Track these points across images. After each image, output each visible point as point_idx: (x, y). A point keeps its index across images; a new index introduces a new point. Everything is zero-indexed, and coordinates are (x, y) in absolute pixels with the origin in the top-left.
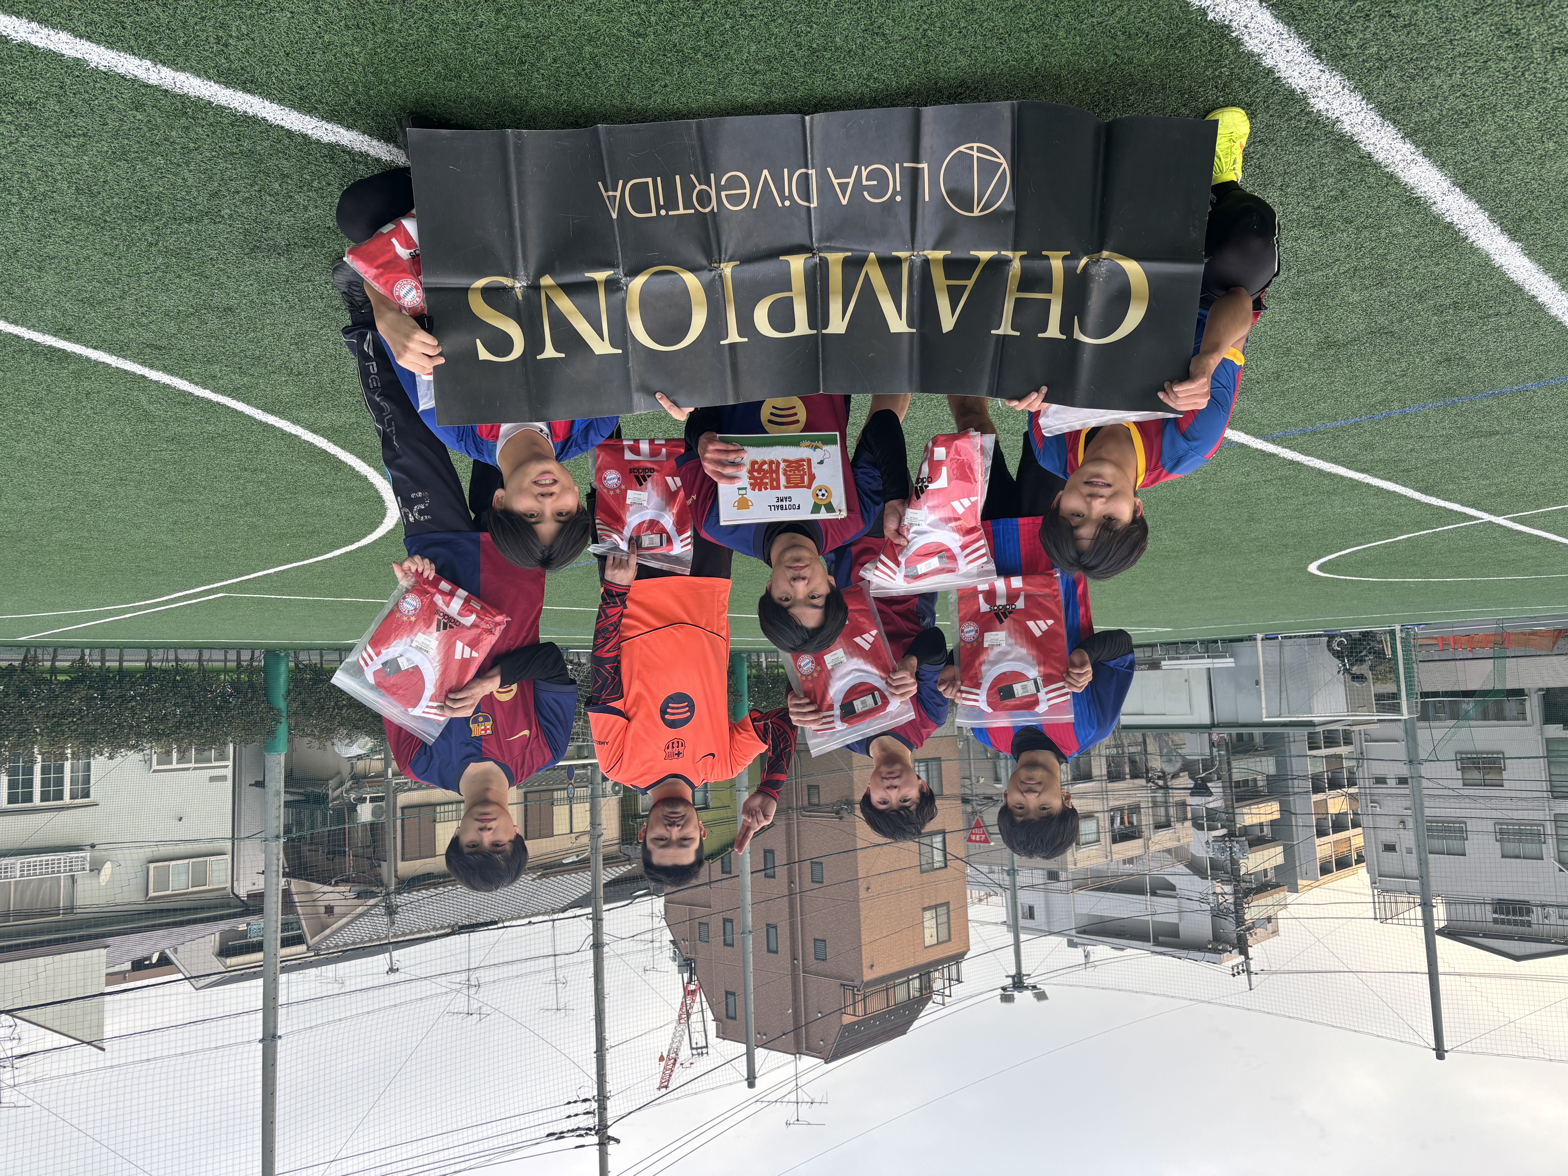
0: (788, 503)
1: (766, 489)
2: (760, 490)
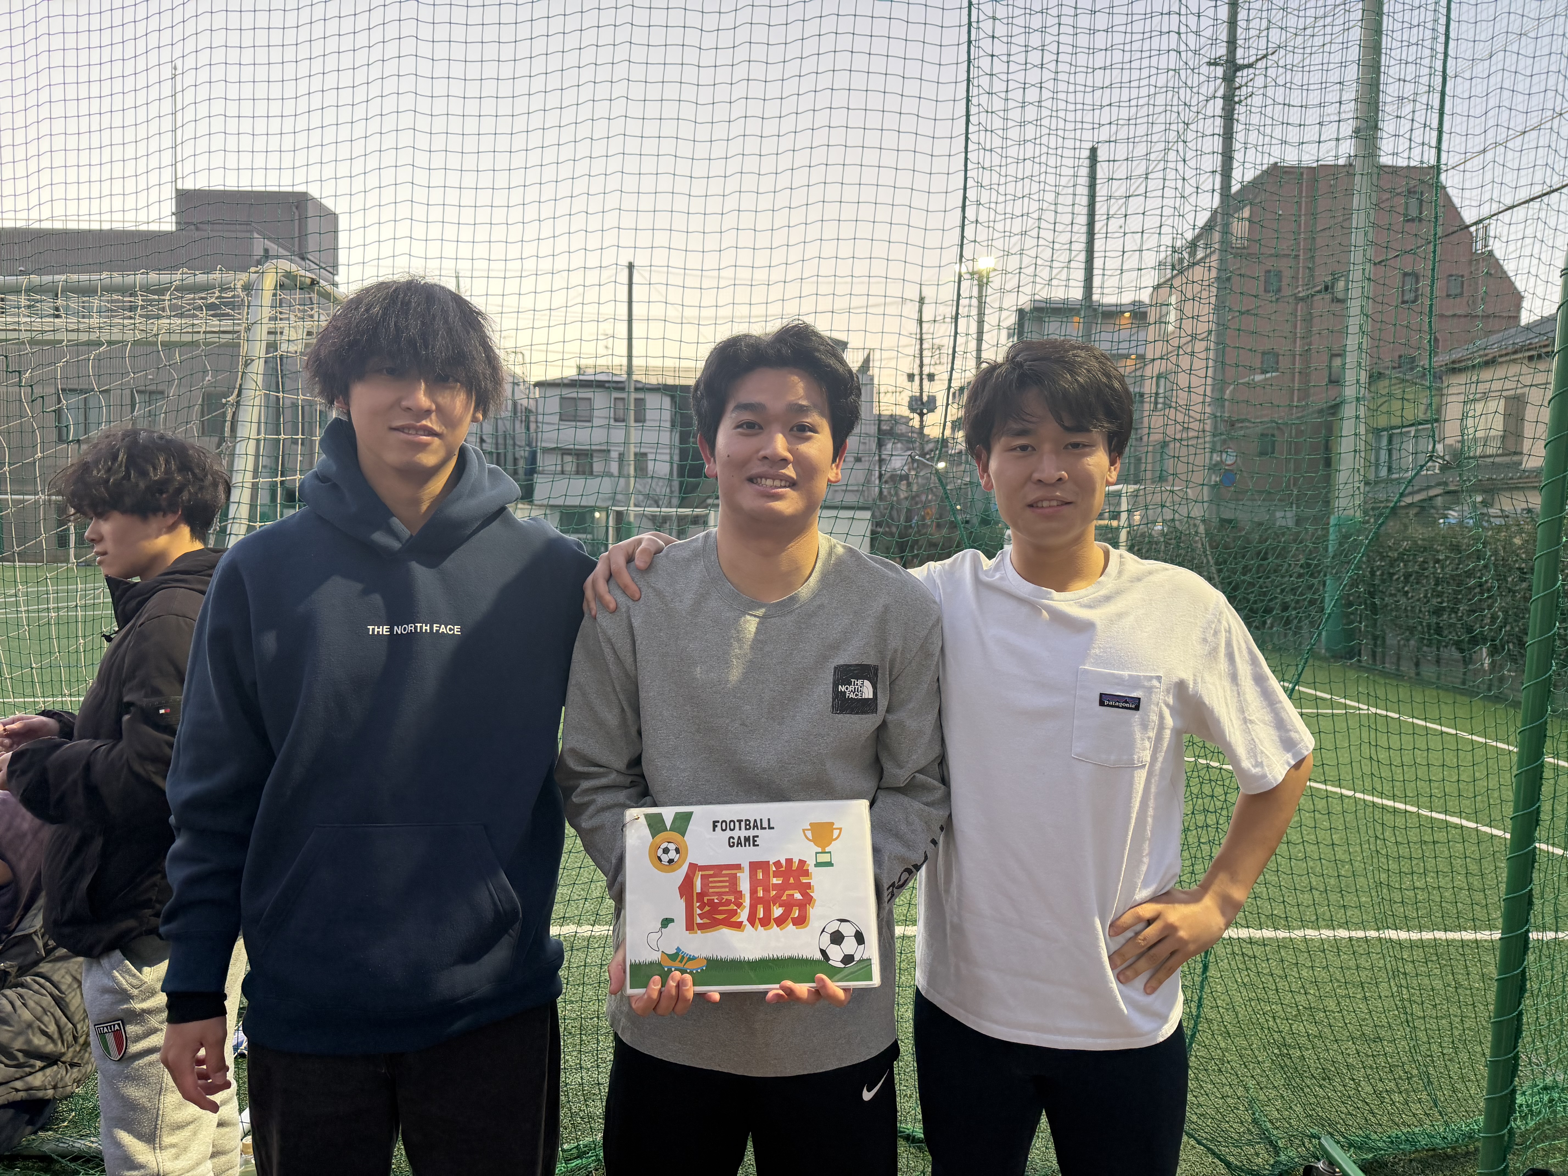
0: (736, 834)
1: (778, 864)
2: (789, 861)
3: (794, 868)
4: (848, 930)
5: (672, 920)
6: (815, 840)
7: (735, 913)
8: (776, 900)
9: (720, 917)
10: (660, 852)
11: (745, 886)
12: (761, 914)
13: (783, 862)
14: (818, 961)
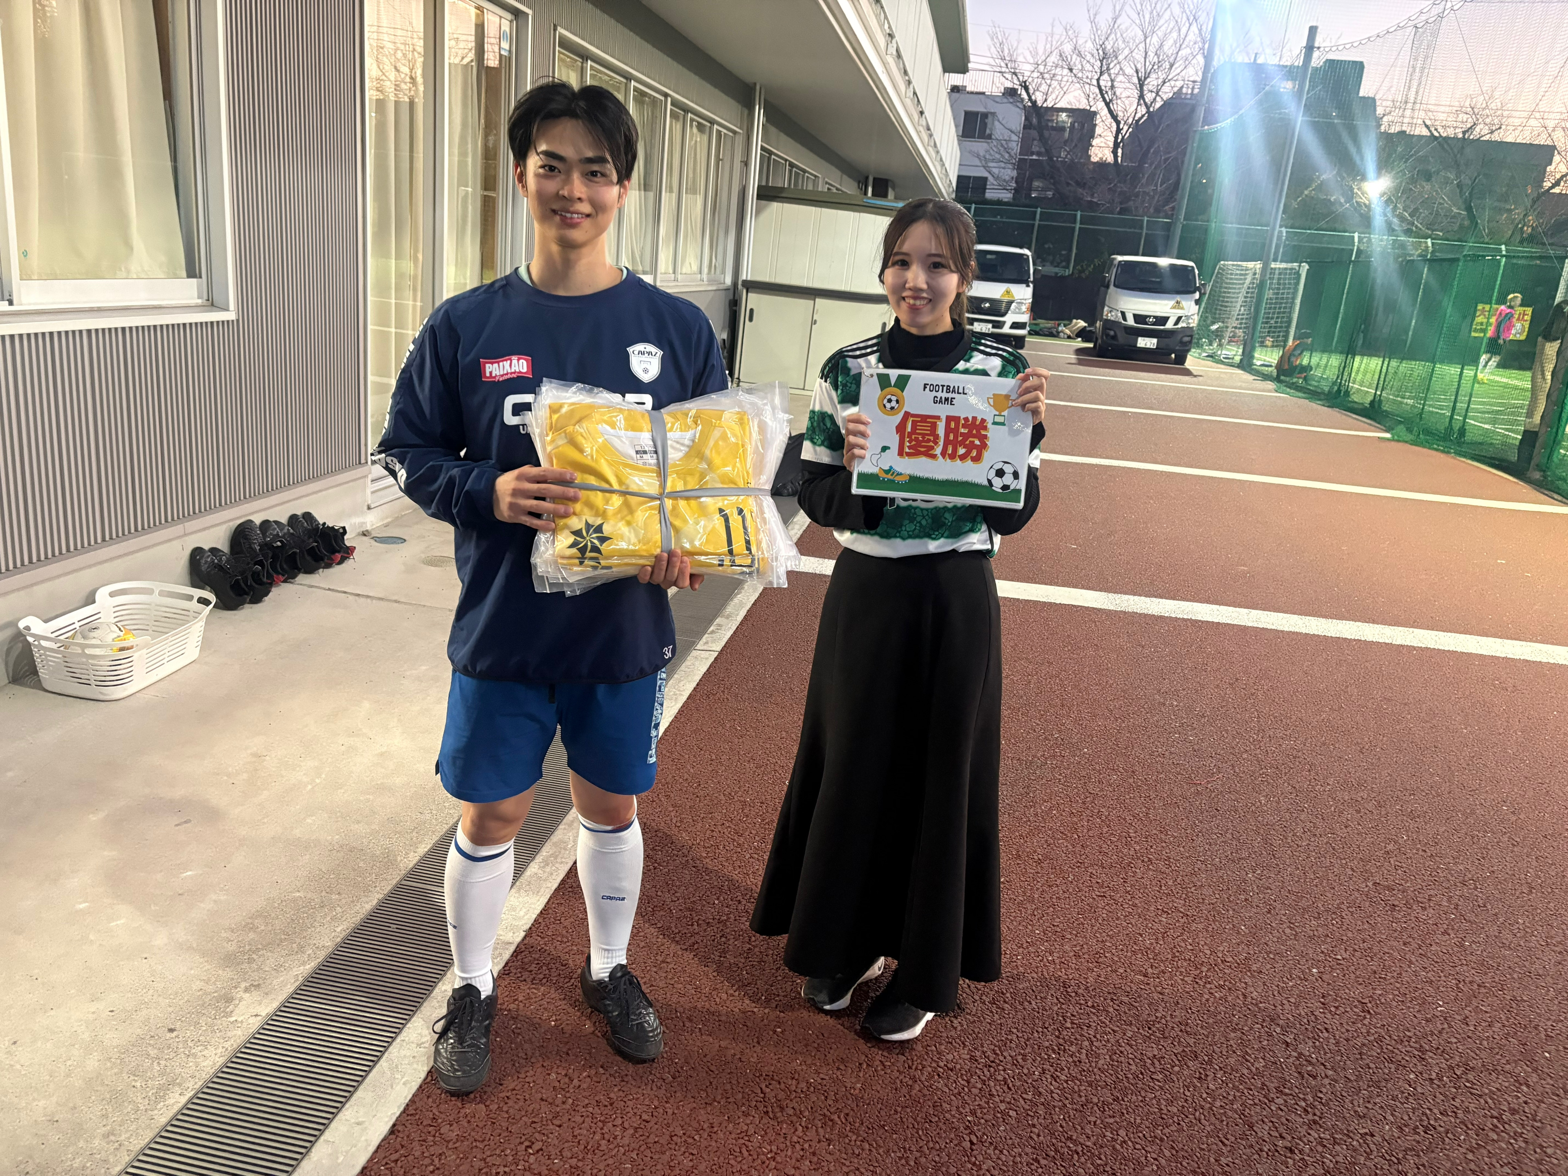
3: (978, 423)
4: (1008, 469)
5: (889, 448)
6: (995, 407)
7: (932, 448)
8: (962, 443)
9: (923, 450)
10: (885, 401)
11: (941, 430)
12: (950, 451)
13: (970, 419)
14: (985, 486)
